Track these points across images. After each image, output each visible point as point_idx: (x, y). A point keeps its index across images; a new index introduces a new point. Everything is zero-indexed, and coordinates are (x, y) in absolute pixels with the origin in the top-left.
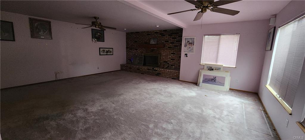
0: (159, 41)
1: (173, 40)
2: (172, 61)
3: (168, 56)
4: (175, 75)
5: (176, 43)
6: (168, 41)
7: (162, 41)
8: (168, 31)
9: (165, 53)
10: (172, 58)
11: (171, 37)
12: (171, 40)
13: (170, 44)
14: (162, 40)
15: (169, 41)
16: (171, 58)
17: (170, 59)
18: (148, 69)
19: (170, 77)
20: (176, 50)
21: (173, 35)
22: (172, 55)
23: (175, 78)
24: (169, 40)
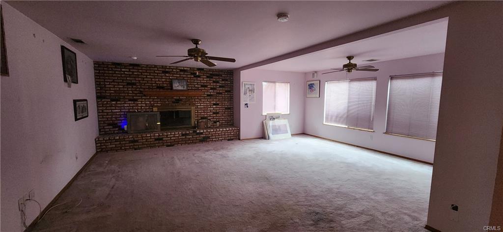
0: (191, 86)
1: (215, 84)
2: (215, 115)
3: (209, 109)
4: (232, 133)
5: (220, 89)
6: (206, 86)
7: (196, 86)
8: (205, 70)
9: (202, 104)
10: (215, 111)
11: (210, 80)
12: (212, 84)
13: (210, 91)
14: (195, 84)
15: (209, 86)
16: (213, 111)
17: (212, 113)
18: (183, 135)
19: (225, 139)
20: (219, 99)
21: (214, 77)
22: (215, 106)
23: (232, 138)
24: (208, 84)
